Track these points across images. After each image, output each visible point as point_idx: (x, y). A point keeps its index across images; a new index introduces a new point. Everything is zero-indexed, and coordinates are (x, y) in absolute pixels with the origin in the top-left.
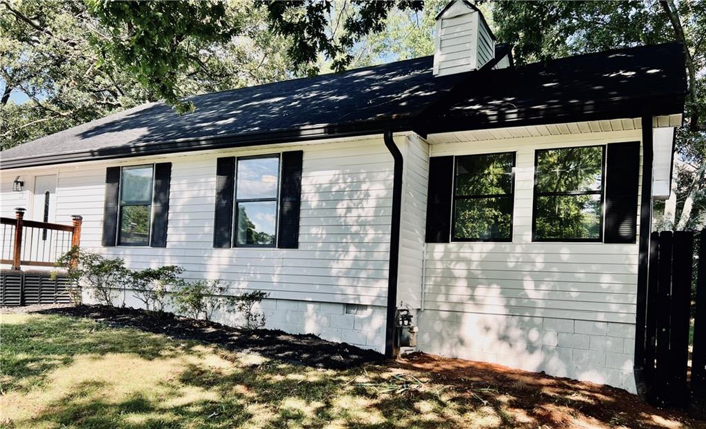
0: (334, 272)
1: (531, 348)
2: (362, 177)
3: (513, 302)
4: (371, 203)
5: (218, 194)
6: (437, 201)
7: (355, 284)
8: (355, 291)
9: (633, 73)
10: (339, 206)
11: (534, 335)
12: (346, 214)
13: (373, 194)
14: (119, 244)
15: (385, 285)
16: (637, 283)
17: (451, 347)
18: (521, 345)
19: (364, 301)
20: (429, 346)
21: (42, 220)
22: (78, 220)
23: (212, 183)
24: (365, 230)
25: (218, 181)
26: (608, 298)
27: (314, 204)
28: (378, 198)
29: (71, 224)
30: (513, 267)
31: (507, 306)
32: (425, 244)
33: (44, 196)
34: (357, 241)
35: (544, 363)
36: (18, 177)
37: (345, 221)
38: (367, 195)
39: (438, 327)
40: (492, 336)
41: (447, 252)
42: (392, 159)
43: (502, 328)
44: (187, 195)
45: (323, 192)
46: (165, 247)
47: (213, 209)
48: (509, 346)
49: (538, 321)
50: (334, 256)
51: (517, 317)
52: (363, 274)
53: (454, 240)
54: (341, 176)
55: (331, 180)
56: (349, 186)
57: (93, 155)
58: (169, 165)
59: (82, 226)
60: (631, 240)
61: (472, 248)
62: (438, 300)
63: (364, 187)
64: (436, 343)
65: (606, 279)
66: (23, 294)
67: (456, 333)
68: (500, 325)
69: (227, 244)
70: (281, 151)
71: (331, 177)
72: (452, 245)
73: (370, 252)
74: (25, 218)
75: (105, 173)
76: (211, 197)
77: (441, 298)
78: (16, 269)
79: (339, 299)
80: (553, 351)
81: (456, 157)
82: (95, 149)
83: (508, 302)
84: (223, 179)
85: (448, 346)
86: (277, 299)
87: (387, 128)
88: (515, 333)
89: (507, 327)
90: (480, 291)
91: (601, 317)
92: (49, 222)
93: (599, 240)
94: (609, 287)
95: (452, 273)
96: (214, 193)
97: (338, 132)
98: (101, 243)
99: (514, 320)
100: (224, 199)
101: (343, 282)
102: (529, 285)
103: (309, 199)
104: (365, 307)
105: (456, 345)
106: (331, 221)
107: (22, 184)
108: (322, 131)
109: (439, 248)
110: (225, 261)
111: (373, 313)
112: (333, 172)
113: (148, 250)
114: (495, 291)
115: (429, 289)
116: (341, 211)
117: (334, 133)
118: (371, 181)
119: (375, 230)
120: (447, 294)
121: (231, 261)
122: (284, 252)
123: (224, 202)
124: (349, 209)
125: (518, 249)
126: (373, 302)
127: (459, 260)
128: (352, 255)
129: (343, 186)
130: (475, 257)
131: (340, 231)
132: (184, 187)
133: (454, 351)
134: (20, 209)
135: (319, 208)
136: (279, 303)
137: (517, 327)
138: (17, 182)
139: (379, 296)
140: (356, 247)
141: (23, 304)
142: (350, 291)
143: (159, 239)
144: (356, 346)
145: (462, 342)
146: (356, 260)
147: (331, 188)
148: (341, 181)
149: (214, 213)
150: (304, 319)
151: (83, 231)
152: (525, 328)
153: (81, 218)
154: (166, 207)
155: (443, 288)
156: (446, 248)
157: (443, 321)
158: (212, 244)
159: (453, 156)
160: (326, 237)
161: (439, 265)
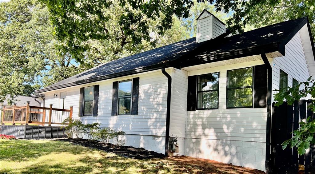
0: (149, 123)
1: (226, 154)
2: (158, 86)
3: (219, 134)
4: (161, 96)
5: (113, 95)
6: (191, 94)
7: (156, 128)
8: (156, 130)
9: (273, 34)
10: (151, 98)
11: (227, 148)
12: (153, 100)
13: (162, 92)
14: (84, 116)
15: (165, 128)
16: (266, 125)
17: (196, 153)
18: (222, 153)
19: (159, 134)
20: (189, 153)
21: (62, 108)
22: (72, 107)
23: (111, 91)
24: (159, 107)
25: (113, 90)
26: (256, 132)
27: (143, 98)
28: (163, 94)
29: (69, 109)
30: (219, 120)
31: (217, 136)
32: (187, 111)
33: (63, 99)
34: (156, 111)
35: (231, 160)
36: (55, 93)
37: (152, 104)
38: (160, 93)
39: (192, 145)
40: (211, 149)
41: (195, 114)
42: (167, 78)
43: (215, 145)
44: (104, 96)
45: (146, 93)
46: (97, 116)
47: (111, 101)
48: (217, 153)
49: (229, 142)
50: (149, 117)
51: (221, 140)
52: (158, 124)
53: (197, 109)
54: (151, 86)
55: (148, 88)
56: (154, 90)
57: (74, 84)
58: (98, 86)
59: (73, 110)
60: (264, 107)
61: (203, 112)
62: (192, 134)
63: (159, 90)
64: (191, 152)
65: (255, 124)
66: (52, 134)
67: (198, 148)
68: (214, 144)
69: (116, 114)
70: (132, 78)
71: (148, 87)
72: (197, 112)
73: (161, 115)
74: (53, 107)
75: (80, 90)
76: (111, 97)
77: (193, 133)
78: (50, 125)
79: (150, 134)
80: (235, 155)
81: (198, 75)
82: (75, 82)
83: (217, 134)
84: (115, 89)
85: (195, 153)
86: (131, 134)
87: (162, 66)
88: (220, 148)
89: (217, 145)
90: (207, 131)
91: (253, 140)
92: (64, 109)
93: (252, 107)
94: (256, 127)
95: (196, 123)
96: (112, 96)
97: (147, 69)
98: (78, 115)
99: (220, 142)
100: (115, 97)
101: (152, 127)
102: (225, 127)
103: (141, 96)
104: (159, 137)
105: (198, 153)
106: (148, 104)
107: (56, 96)
108: (141, 69)
109: (192, 113)
110: (115, 121)
111: (162, 139)
112: (149, 85)
113: (92, 117)
114: (212, 130)
115: (188, 130)
116: (151, 100)
117: (145, 70)
118: (161, 87)
119: (162, 107)
120: (195, 132)
121: (117, 121)
122: (133, 116)
123: (115, 98)
124: (154, 99)
125: (221, 112)
126: (162, 135)
127: (199, 118)
128: (155, 116)
129: (152, 90)
130: (205, 116)
131: (151, 107)
132: (103, 94)
133: (197, 155)
134: (51, 104)
135: (144, 99)
136: (132, 136)
137: (221, 145)
138: (55, 95)
139: (163, 132)
140: (156, 113)
141: (52, 138)
142: (154, 131)
143: (95, 114)
144: (157, 152)
145: (200, 152)
146: (156, 118)
147: (148, 91)
148: (151, 88)
149: (111, 103)
150: (140, 142)
151: (73, 111)
152: (224, 145)
153: (73, 107)
154: (97, 102)
155: (193, 129)
156: (194, 113)
157: (194, 143)
158: (111, 114)
159: (196, 75)
160: (147, 110)
161: (192, 120)
